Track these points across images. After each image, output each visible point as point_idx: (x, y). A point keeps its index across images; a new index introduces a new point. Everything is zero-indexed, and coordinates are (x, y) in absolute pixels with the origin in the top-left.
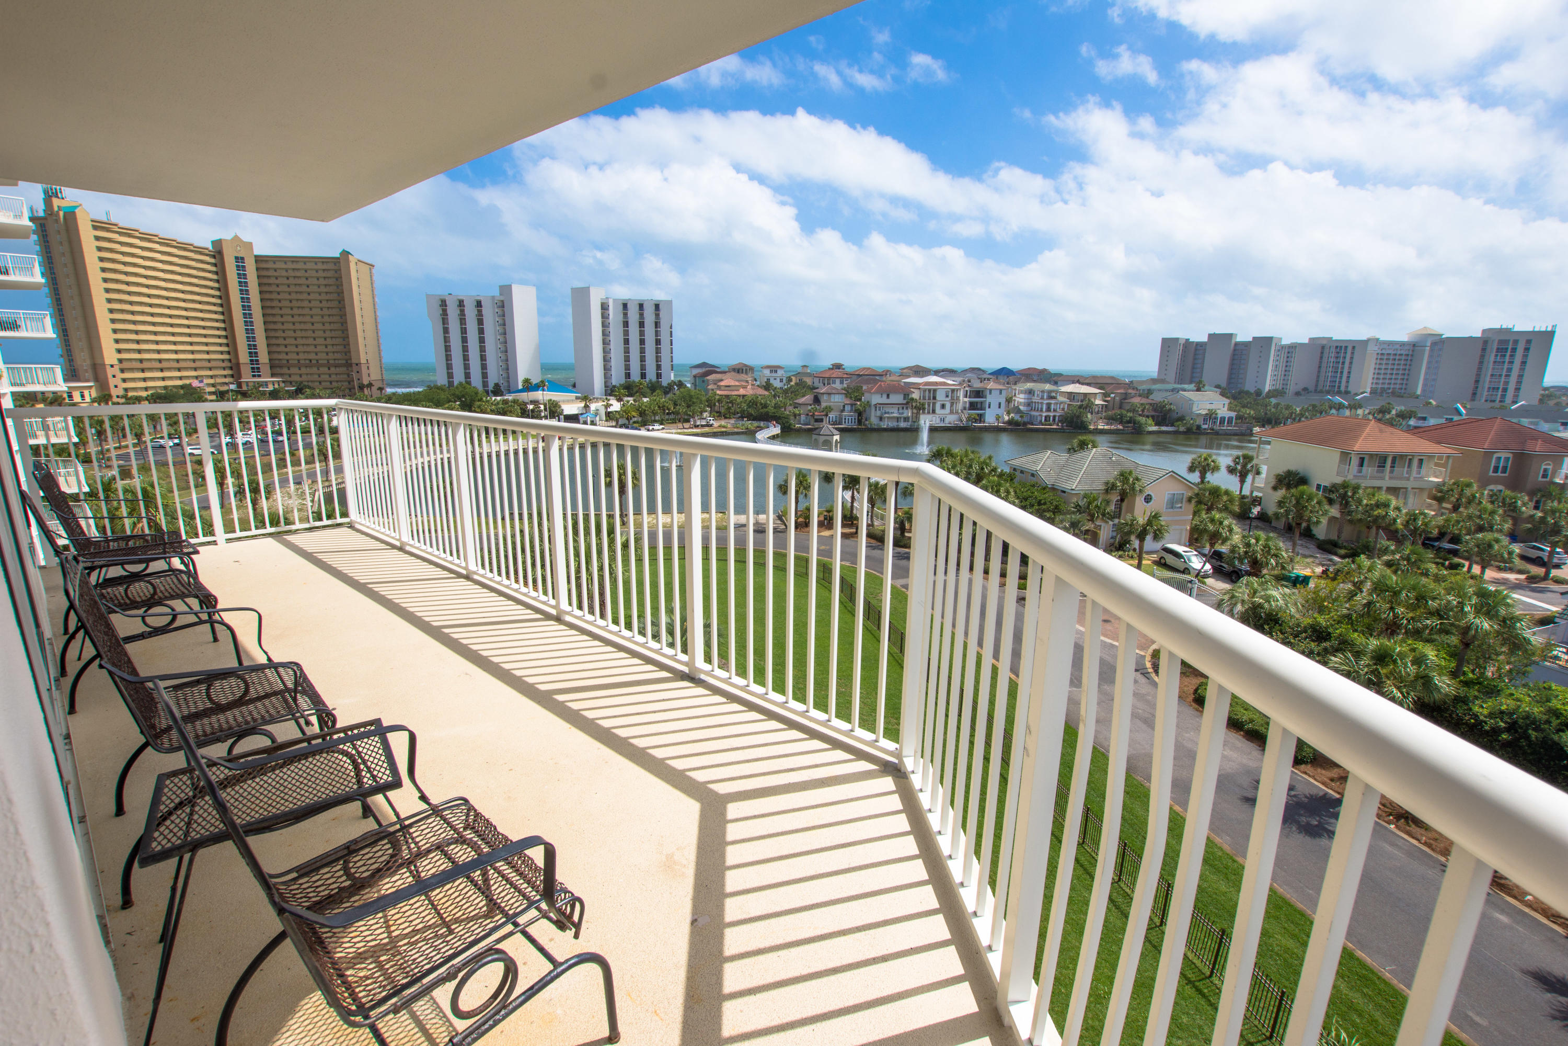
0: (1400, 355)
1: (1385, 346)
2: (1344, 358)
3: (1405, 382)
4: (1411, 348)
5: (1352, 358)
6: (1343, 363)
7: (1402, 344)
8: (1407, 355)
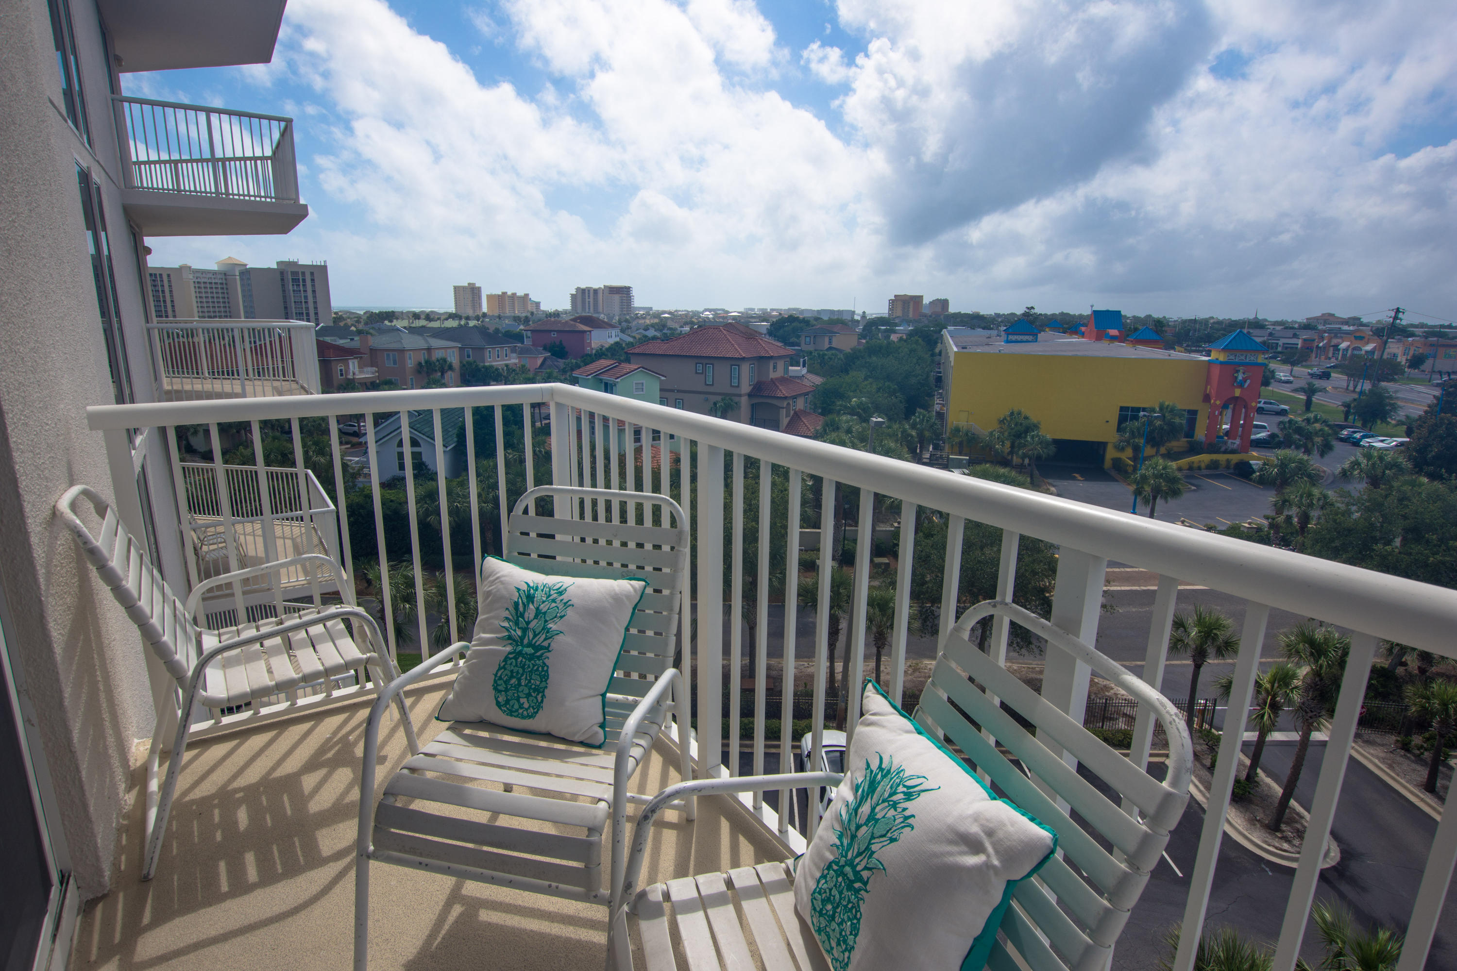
0: (216, 283)
1: (199, 275)
2: (163, 286)
3: (227, 309)
4: (223, 277)
5: (170, 286)
6: (163, 291)
7: (214, 273)
8: (222, 284)
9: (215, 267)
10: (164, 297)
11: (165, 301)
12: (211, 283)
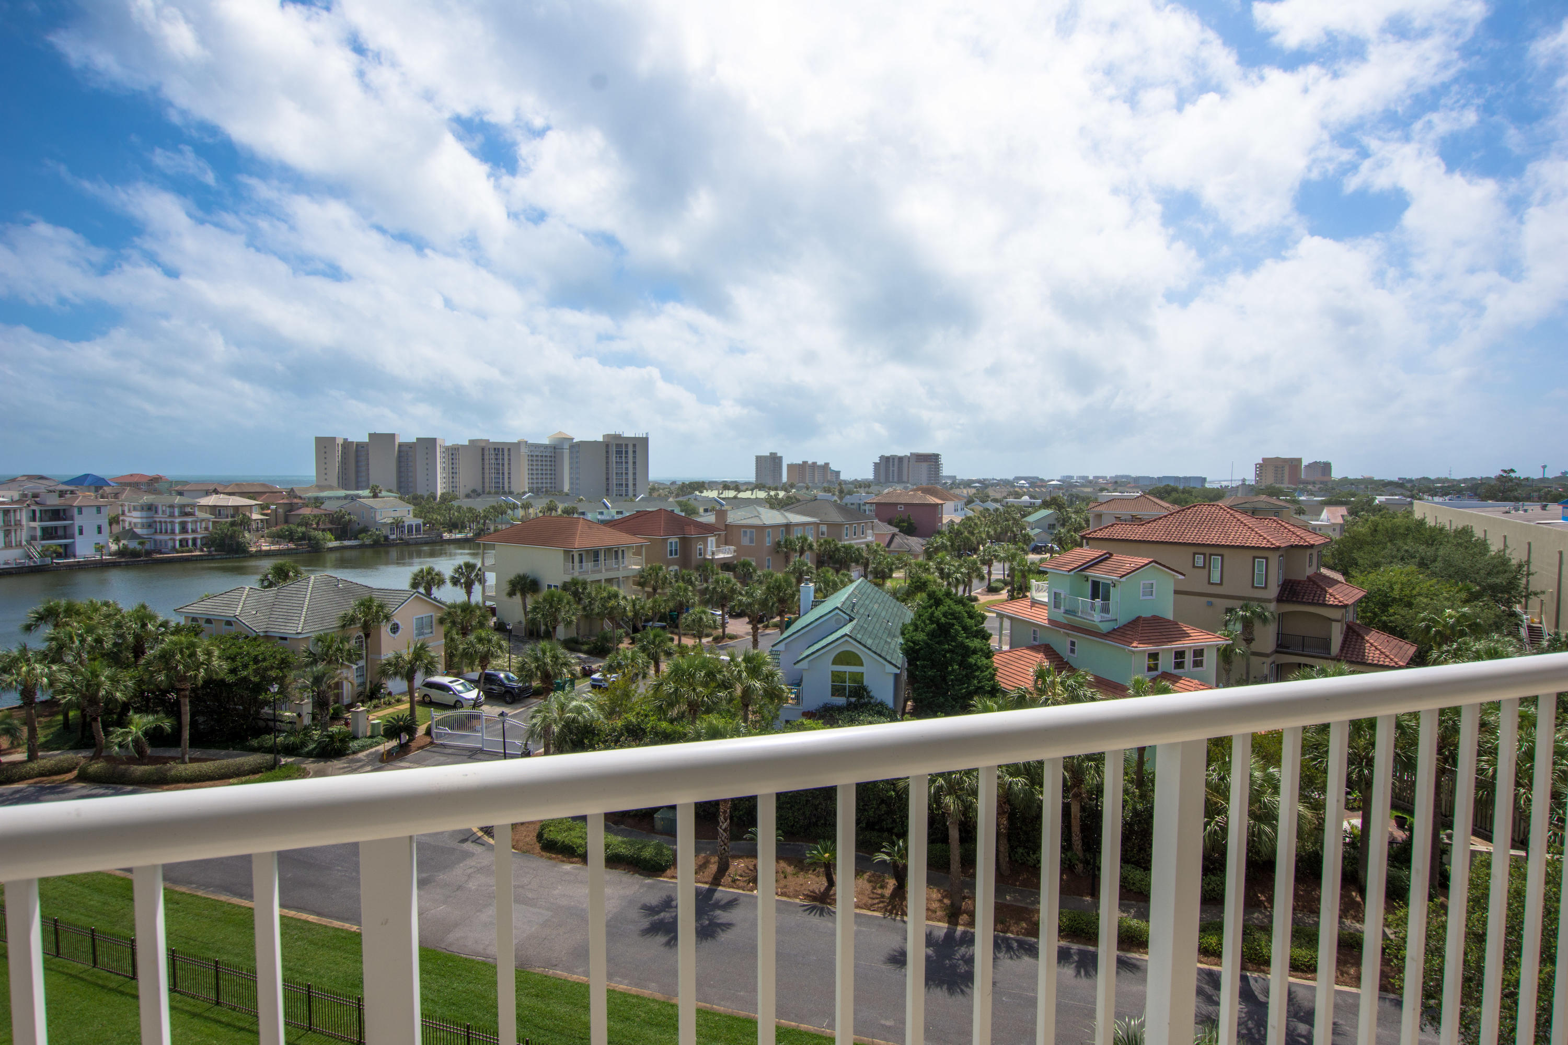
0: (546, 456)
1: (533, 448)
2: (503, 459)
3: (553, 481)
4: (553, 450)
5: (509, 460)
6: (503, 465)
7: (546, 447)
8: (551, 457)
9: (546, 441)
10: (503, 470)
11: (503, 474)
12: (542, 456)
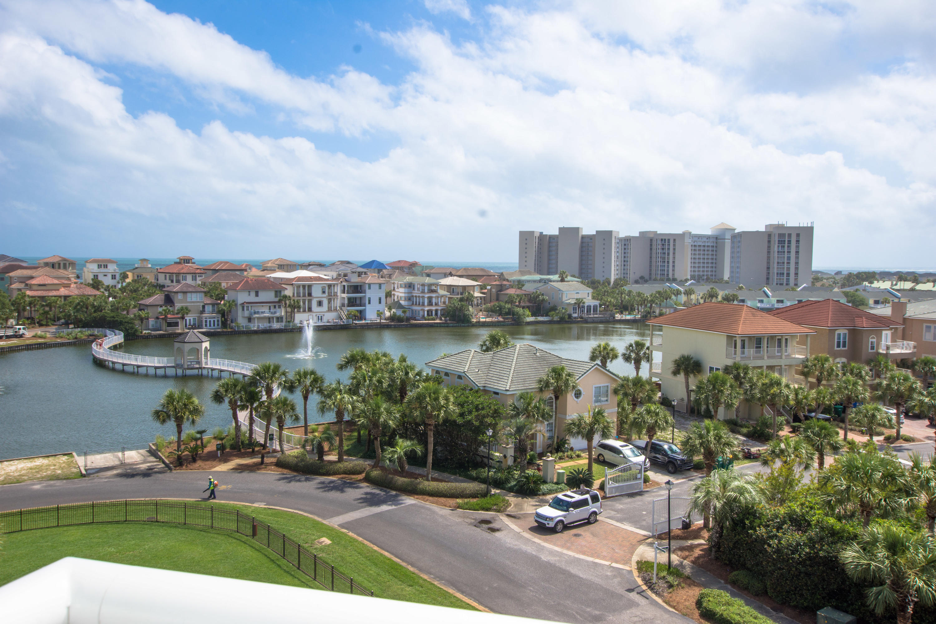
0: (708, 246)
1: (696, 239)
2: (669, 249)
3: (714, 269)
4: (715, 240)
5: (674, 249)
6: (668, 254)
7: (708, 237)
8: (713, 246)
9: (709, 232)
10: (668, 258)
11: (668, 262)
12: (704, 246)
